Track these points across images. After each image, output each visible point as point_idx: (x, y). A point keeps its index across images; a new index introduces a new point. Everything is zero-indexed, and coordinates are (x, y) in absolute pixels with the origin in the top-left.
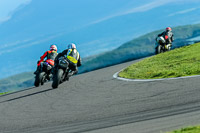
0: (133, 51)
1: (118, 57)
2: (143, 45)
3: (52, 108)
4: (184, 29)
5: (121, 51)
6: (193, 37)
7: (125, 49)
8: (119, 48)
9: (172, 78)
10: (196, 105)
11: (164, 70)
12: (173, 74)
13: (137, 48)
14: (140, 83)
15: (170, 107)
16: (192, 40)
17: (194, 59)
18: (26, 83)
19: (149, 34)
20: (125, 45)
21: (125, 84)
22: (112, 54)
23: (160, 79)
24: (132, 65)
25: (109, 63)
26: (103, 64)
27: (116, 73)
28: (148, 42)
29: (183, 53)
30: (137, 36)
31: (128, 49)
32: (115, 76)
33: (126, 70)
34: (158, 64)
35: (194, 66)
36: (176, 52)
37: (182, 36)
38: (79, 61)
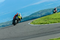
0: (34, 16)
1: (30, 18)
3: (10, 33)
4: (50, 9)
5: (31, 16)
8: (30, 15)
9: (46, 24)
10: (54, 32)
11: (44, 22)
12: (46, 23)
15: (46, 33)
17: (53, 19)
18: (2, 26)
19: (39, 11)
20: (32, 14)
21: (32, 26)
22: (28, 17)
25: (27, 20)
26: (25, 20)
27: (29, 23)
28: (39, 14)
29: (50, 17)
30: (36, 12)
32: (29, 24)
33: (32, 22)
34: (42, 20)
35: (53, 21)
36: (47, 16)
37: (49, 12)
38: (21, 18)
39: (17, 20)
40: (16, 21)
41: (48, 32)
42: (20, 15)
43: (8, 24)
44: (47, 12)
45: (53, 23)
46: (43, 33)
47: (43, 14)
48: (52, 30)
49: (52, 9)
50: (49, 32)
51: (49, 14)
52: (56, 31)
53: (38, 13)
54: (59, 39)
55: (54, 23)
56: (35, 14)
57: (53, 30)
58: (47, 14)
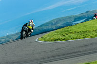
0: (45, 28)
2: (50, 25)
4: (70, 18)
5: (39, 28)
6: (74, 21)
9: (64, 41)
11: (61, 37)
15: (64, 55)
17: (75, 32)
19: (53, 20)
20: (41, 26)
22: (35, 29)
24: (45, 35)
29: (70, 29)
31: (43, 27)
33: (42, 38)
34: (58, 34)
35: (75, 36)
36: (66, 29)
37: (69, 21)
38: (32, 28)
40: (24, 32)
41: (67, 54)
44: (65, 22)
45: (75, 39)
47: (59, 25)
50: (69, 54)
51: (69, 25)
52: (80, 52)
53: (51, 23)
55: (77, 38)
56: (46, 25)
57: (76, 51)
58: (65, 25)
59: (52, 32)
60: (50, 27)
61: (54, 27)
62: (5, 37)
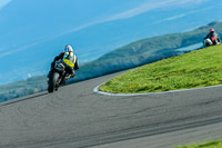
0: (115, 62)
2: (127, 55)
5: (102, 62)
7: (107, 61)
8: (100, 59)
9: (159, 92)
10: (186, 122)
11: (151, 83)
12: (160, 87)
13: (120, 59)
14: (123, 98)
15: (157, 124)
16: (181, 50)
17: (184, 71)
19: (132, 44)
20: (107, 56)
21: (107, 99)
22: (93, 64)
23: (145, 93)
24: (114, 78)
27: (97, 87)
29: (171, 65)
31: (110, 60)
32: (96, 90)
33: (108, 84)
34: (144, 77)
35: (184, 79)
36: (164, 63)
37: (169, 45)
39: (60, 73)
42: (72, 54)
43: (19, 91)
45: (184, 87)
46: (147, 126)
47: (148, 54)
48: (180, 115)
49: (180, 34)
51: (170, 55)
52: (195, 117)
54: (207, 145)
55: (189, 86)
56: (117, 55)
57: (185, 115)
58: (160, 55)
59: (131, 70)
60: (127, 60)
61: (135, 60)
62: (23, 81)
